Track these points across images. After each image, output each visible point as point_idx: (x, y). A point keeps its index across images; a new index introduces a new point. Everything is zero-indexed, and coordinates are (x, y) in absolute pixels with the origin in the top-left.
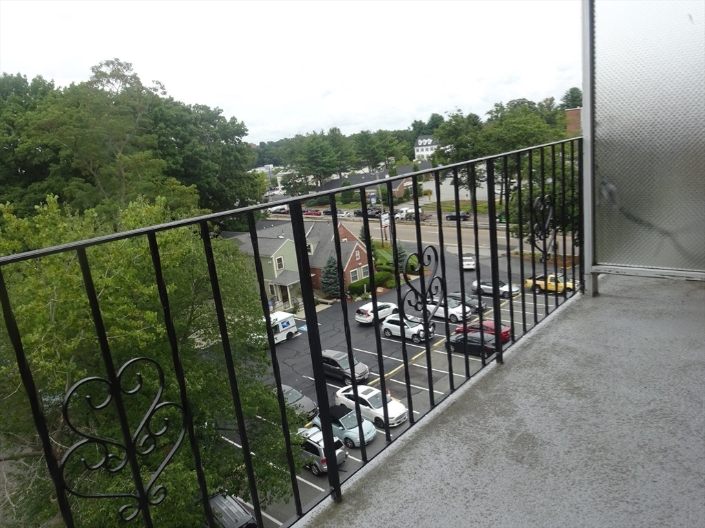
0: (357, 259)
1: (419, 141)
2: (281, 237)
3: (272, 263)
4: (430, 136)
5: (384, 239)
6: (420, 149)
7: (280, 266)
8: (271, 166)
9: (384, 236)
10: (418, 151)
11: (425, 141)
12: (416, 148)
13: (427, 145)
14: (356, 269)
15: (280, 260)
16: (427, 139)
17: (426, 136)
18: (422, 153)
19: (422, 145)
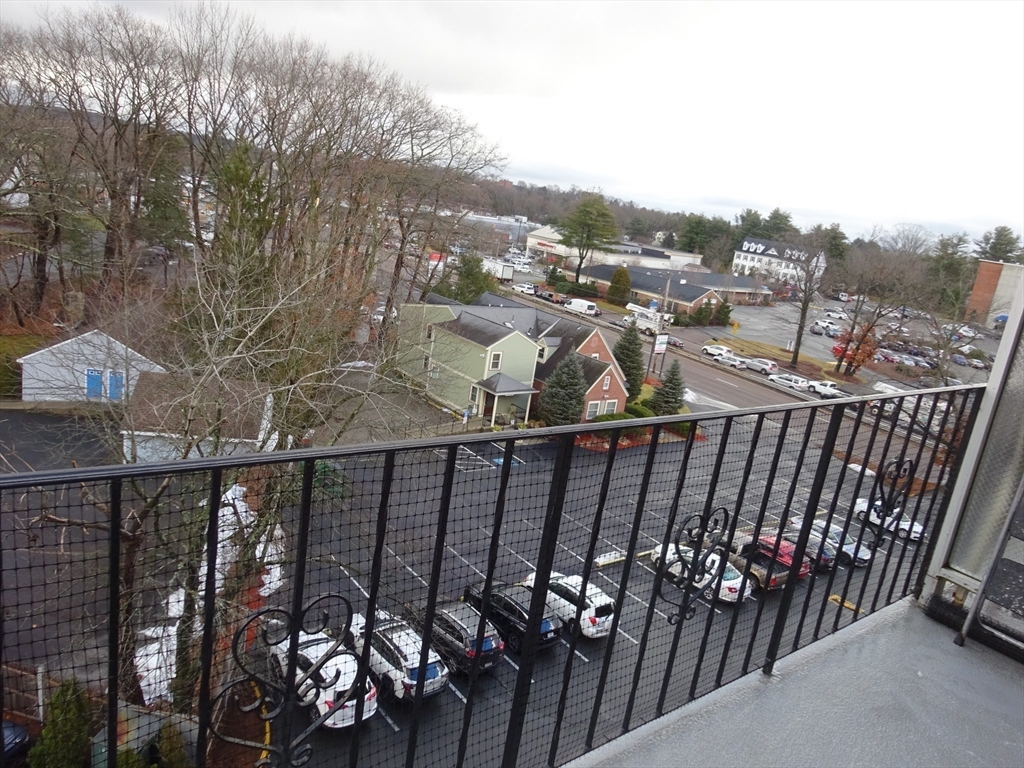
0: (605, 388)
1: (746, 243)
2: (508, 325)
3: (485, 358)
4: (763, 240)
5: (651, 370)
6: (743, 255)
7: (495, 365)
8: (525, 219)
9: (652, 365)
10: (739, 257)
11: (753, 247)
12: (737, 253)
13: (755, 252)
14: (599, 402)
15: (497, 357)
16: (757, 244)
17: (757, 240)
18: (744, 262)
19: (748, 251)
